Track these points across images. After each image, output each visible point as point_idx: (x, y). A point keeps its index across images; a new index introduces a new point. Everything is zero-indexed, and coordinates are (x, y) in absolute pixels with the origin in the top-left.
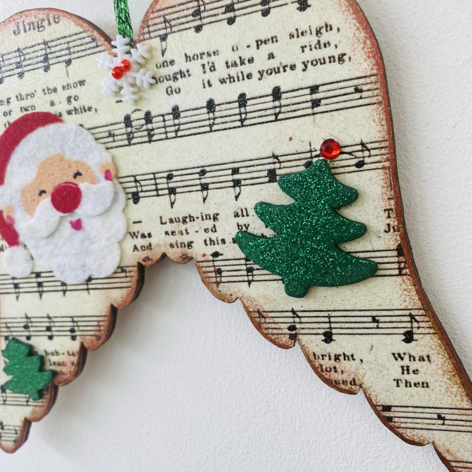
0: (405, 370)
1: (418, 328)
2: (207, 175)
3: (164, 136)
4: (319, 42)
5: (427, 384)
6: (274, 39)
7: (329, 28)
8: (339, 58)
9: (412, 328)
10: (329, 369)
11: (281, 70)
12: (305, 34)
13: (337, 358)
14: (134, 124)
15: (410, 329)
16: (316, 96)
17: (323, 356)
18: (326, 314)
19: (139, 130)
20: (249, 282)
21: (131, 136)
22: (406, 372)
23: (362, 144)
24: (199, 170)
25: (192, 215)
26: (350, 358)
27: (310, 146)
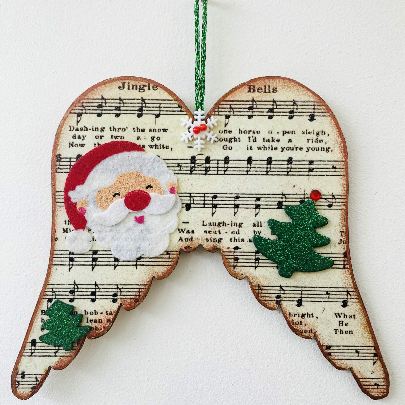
0: (341, 323)
1: (351, 299)
2: (240, 199)
3: (216, 172)
4: (317, 139)
5: (352, 332)
6: (293, 132)
7: (323, 133)
8: (326, 149)
9: (347, 298)
10: (297, 323)
11: (295, 149)
12: (310, 133)
13: (303, 316)
14: (197, 162)
15: (346, 299)
16: (311, 166)
17: (295, 315)
18: (300, 289)
19: (200, 166)
20: (256, 267)
21: (193, 169)
22: (341, 325)
23: (333, 195)
24: (235, 196)
25: (225, 222)
26: (311, 316)
27: (305, 192)
